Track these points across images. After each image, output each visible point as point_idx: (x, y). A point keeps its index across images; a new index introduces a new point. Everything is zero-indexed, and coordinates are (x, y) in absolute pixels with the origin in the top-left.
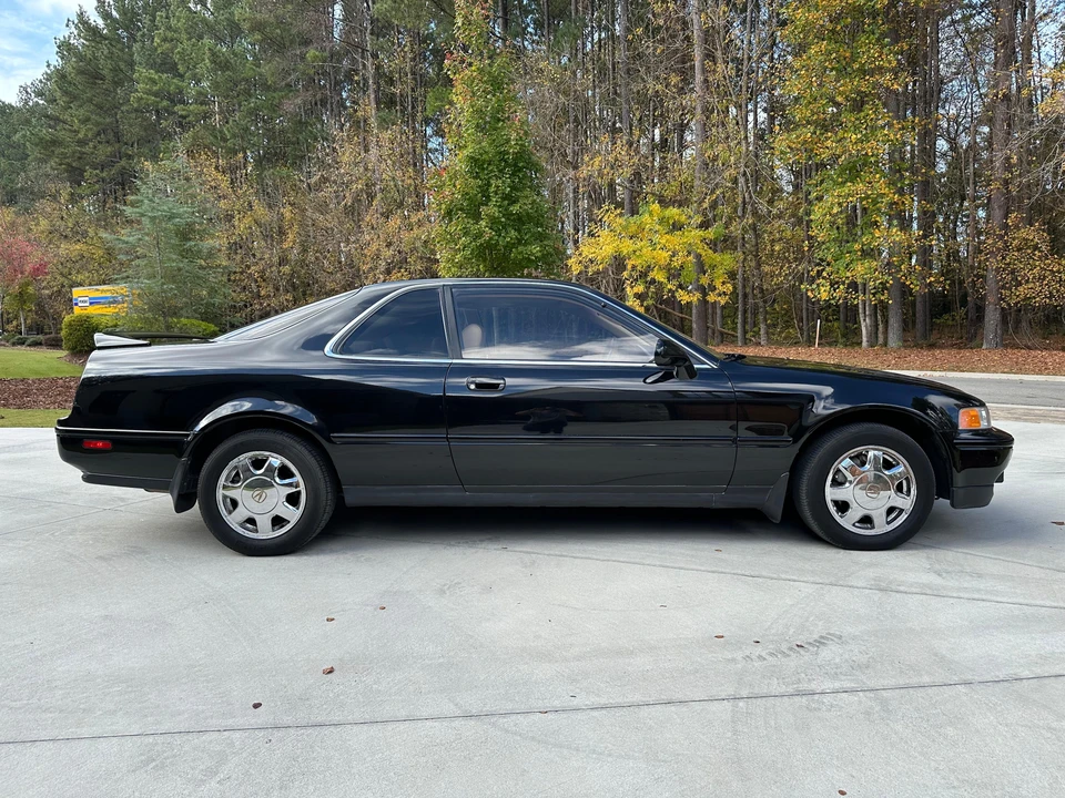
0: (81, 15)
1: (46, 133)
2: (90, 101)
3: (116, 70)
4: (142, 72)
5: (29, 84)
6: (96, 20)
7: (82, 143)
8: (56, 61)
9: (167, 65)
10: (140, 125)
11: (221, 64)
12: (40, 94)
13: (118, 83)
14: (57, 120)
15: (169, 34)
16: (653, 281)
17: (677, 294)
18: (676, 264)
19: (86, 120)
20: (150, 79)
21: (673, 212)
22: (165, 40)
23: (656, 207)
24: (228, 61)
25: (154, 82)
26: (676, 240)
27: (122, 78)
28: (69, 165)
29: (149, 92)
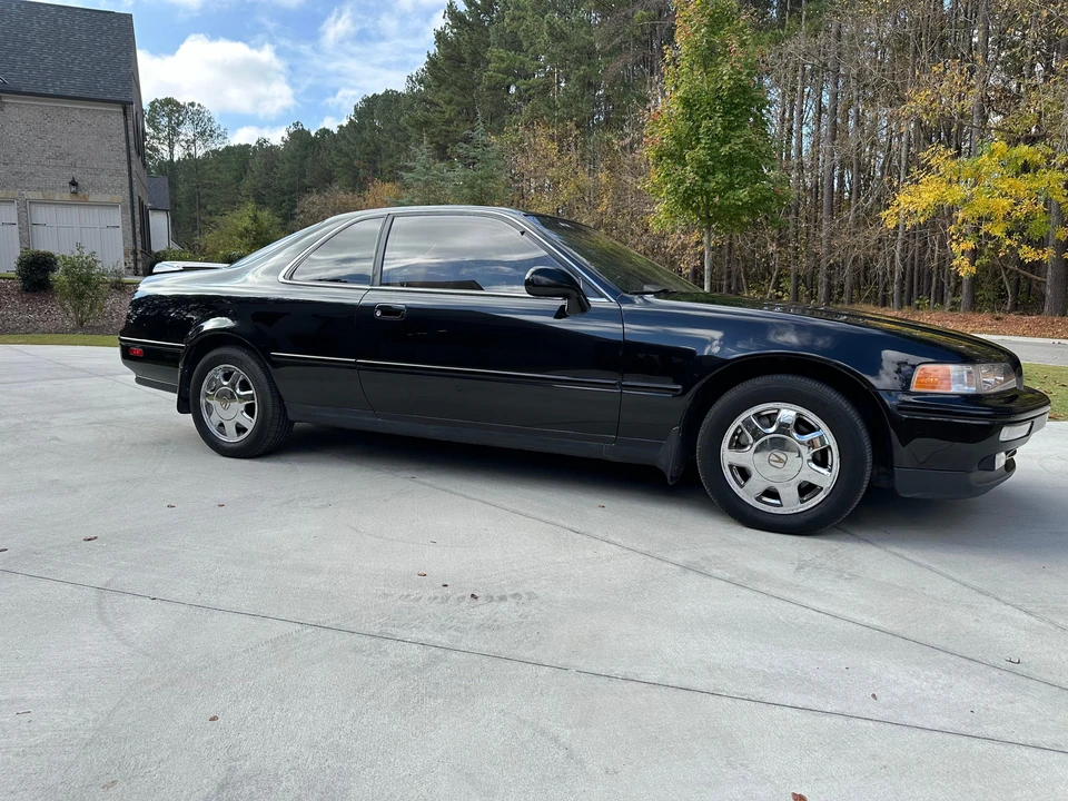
0: (450, 6)
1: (419, 114)
2: (454, 83)
3: (475, 53)
4: (494, 52)
5: (414, 73)
6: (462, 7)
7: (449, 122)
8: (433, 49)
9: (514, 44)
10: (491, 102)
11: (558, 36)
12: (421, 81)
13: (475, 65)
14: (432, 103)
15: (517, 13)
16: (988, 236)
17: (1020, 252)
18: (1019, 214)
19: (449, 102)
20: (500, 57)
21: (1023, 149)
22: (512, 20)
23: (1000, 145)
24: (563, 32)
25: (503, 60)
26: (1023, 185)
27: (478, 60)
28: (437, 143)
29: (498, 71)
